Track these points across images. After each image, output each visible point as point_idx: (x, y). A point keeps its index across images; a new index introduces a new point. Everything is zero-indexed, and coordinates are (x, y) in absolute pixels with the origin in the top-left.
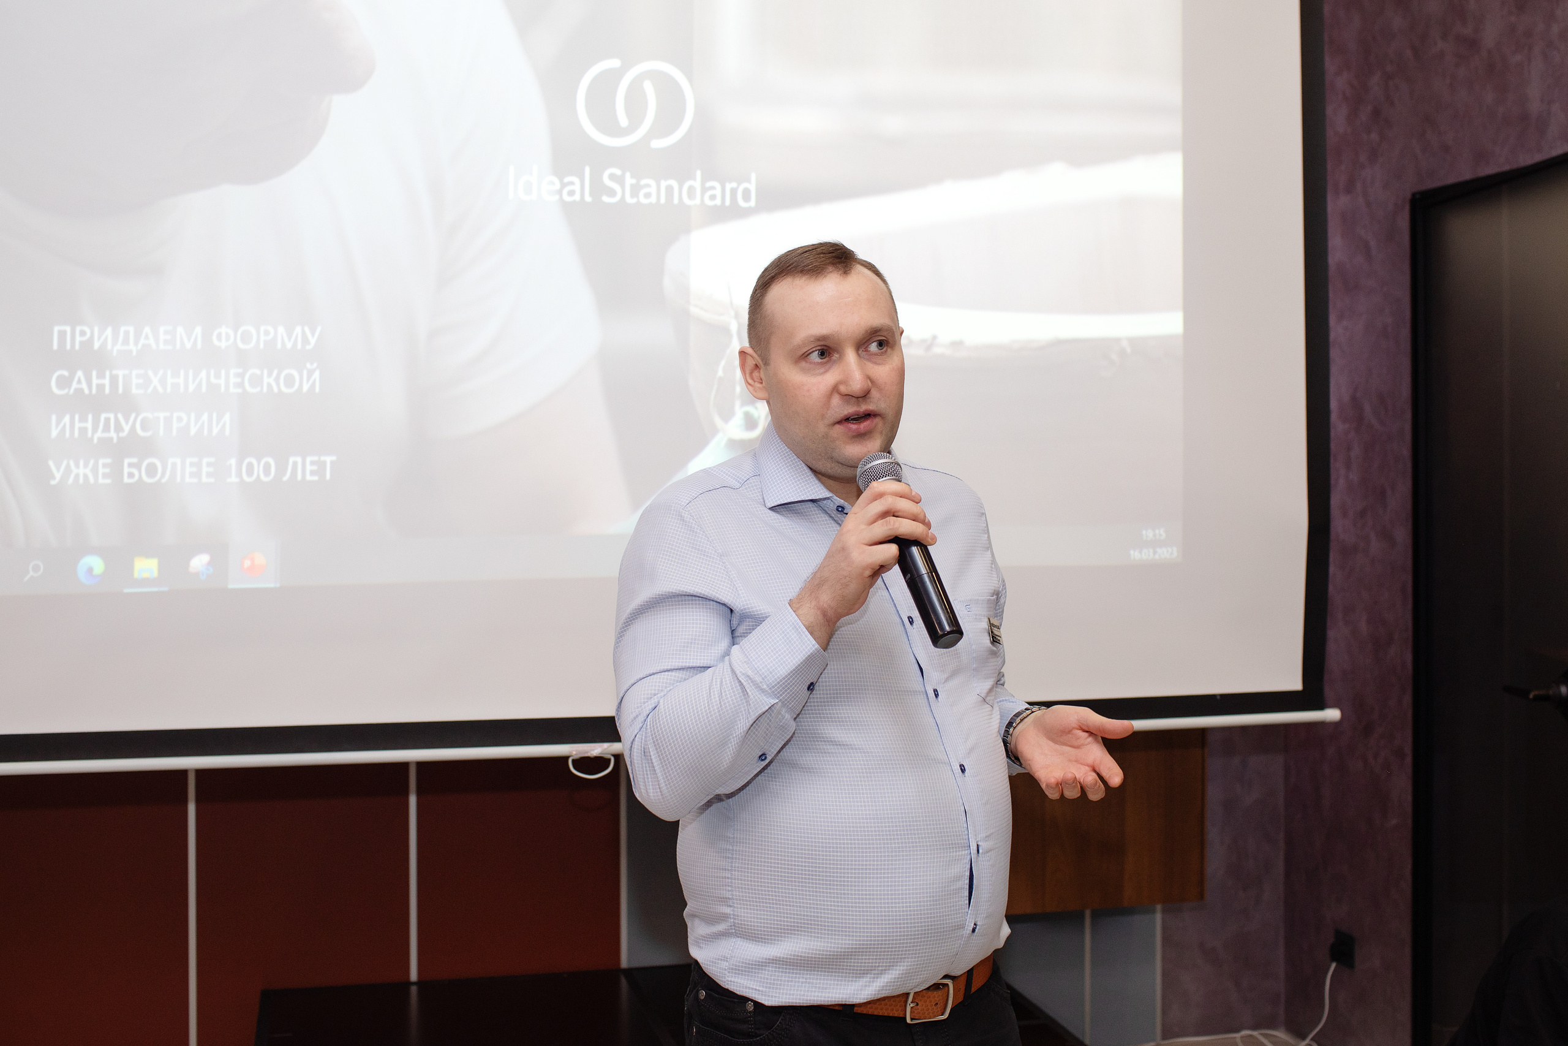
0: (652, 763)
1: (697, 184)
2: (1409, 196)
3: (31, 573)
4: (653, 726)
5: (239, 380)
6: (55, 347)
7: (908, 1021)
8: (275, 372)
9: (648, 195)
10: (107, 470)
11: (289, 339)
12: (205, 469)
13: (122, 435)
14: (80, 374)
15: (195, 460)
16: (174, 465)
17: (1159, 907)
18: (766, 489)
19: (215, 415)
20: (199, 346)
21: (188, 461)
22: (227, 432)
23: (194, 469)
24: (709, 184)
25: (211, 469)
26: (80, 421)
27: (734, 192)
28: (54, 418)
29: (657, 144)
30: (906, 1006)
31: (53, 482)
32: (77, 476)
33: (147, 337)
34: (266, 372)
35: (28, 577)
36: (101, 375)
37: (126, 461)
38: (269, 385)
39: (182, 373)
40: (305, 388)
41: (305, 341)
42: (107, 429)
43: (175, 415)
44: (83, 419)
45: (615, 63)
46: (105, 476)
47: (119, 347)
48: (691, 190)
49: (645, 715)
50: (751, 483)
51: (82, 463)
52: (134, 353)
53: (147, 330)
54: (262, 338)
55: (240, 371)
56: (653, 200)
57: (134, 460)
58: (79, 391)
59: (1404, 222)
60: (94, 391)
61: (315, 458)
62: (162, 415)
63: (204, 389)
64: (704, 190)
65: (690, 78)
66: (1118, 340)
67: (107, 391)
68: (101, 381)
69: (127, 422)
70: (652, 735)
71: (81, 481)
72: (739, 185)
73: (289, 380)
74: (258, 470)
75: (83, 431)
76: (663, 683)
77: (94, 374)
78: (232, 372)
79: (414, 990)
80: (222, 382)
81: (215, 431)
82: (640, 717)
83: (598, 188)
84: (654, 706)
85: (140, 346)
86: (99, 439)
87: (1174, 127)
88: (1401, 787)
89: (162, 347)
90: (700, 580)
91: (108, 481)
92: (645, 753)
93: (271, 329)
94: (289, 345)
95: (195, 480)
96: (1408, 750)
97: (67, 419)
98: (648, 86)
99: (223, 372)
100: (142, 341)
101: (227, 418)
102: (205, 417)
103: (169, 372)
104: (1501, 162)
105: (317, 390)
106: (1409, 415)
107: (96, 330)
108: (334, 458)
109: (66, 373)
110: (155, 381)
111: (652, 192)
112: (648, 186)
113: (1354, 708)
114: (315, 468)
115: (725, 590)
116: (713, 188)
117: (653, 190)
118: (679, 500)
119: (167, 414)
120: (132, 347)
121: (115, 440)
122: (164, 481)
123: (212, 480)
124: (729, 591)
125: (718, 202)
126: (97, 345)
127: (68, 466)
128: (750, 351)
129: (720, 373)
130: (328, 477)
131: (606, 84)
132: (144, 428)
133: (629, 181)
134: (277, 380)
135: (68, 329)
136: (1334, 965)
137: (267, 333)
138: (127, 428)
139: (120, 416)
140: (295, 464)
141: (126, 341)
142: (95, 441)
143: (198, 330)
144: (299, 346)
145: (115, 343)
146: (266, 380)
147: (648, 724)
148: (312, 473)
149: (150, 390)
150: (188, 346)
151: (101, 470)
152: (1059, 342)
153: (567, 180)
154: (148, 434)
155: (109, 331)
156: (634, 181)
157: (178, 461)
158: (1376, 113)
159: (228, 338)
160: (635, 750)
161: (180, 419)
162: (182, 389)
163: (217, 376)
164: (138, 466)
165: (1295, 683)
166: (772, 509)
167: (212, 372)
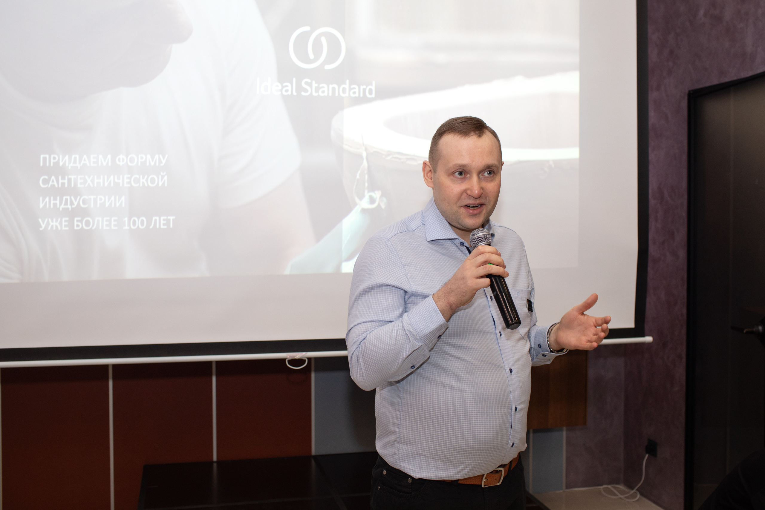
0: (361, 365)
1: (347, 86)
2: (687, 92)
4: (363, 348)
5: (129, 180)
6: (41, 165)
7: (483, 486)
8: (146, 177)
9: (323, 92)
10: (67, 223)
11: (153, 161)
12: (113, 223)
13: (73, 206)
14: (53, 178)
15: (108, 218)
16: (98, 221)
17: (565, 428)
18: (427, 232)
19: (117, 197)
20: (110, 164)
21: (105, 219)
22: (123, 205)
23: (108, 223)
24: (352, 86)
25: (116, 223)
26: (54, 200)
27: (364, 90)
28: (41, 199)
29: (328, 67)
30: (482, 480)
31: (41, 229)
32: (52, 226)
33: (85, 160)
34: (141, 177)
36: (63, 178)
37: (76, 219)
38: (143, 183)
39: (102, 177)
40: (160, 184)
41: (160, 162)
42: (66, 204)
43: (99, 197)
44: (55, 199)
45: (307, 28)
46: (65, 226)
47: (71, 165)
48: (344, 90)
49: (360, 341)
50: (420, 228)
51: (54, 220)
52: (79, 168)
53: (85, 156)
54: (140, 160)
55: (129, 176)
56: (326, 94)
57: (79, 219)
58: (53, 186)
59: (684, 104)
60: (60, 186)
61: (165, 218)
62: (92, 197)
63: (112, 185)
64: (350, 89)
65: (344, 36)
66: (548, 161)
67: (66, 185)
68: (63, 181)
69: (76, 200)
70: (362, 352)
71: (54, 228)
72: (367, 86)
73: (153, 180)
74: (138, 223)
75: (55, 205)
76: (369, 326)
77: (60, 177)
78: (125, 176)
79: (215, 465)
80: (121, 181)
81: (118, 205)
82: (357, 342)
83: (300, 88)
84: (364, 338)
85: (81, 164)
86: (63, 209)
87: (575, 59)
88: (680, 372)
89: (92, 164)
90: (392, 277)
91: (67, 229)
92: (358, 360)
93: (144, 156)
94: (152, 164)
95: (108, 228)
96: (684, 355)
97: (47, 199)
98: (323, 40)
99: (121, 177)
100: (83, 162)
101: (123, 198)
102: (113, 198)
103: (96, 177)
104: (732, 75)
105: (166, 185)
106: (686, 197)
107: (61, 157)
108: (174, 217)
109: (46, 177)
110: (89, 181)
111: (325, 90)
112: (323, 87)
113: (659, 336)
114: (165, 222)
115: (405, 282)
116: (354, 88)
117: (326, 89)
118: (386, 236)
119: (95, 197)
120: (78, 165)
121: (70, 209)
122: (94, 228)
123: (116, 228)
124: (406, 283)
125: (357, 95)
126: (61, 164)
127: (48, 221)
128: (428, 163)
129: (358, 177)
130: (171, 226)
131: (303, 38)
132: (84, 203)
133: (314, 85)
134: (147, 180)
135: (47, 156)
136: (647, 456)
137: (142, 158)
138: (76, 203)
139: (72, 198)
140: (156, 220)
141: (75, 162)
142: (61, 209)
143: (109, 157)
144: (157, 164)
145: (70, 163)
146: (141, 180)
147: (361, 346)
148: (164, 224)
149: (86, 185)
150: (105, 164)
151: (64, 223)
152: (520, 162)
153: (284, 84)
154: (86, 206)
155: (67, 157)
156: (317, 85)
157: (100, 219)
158: (672, 52)
159: (123, 160)
160: (353, 357)
161: (101, 199)
162: (102, 185)
163: (119, 179)
164: (81, 221)
165: (631, 324)
166: (430, 242)
167: (116, 177)
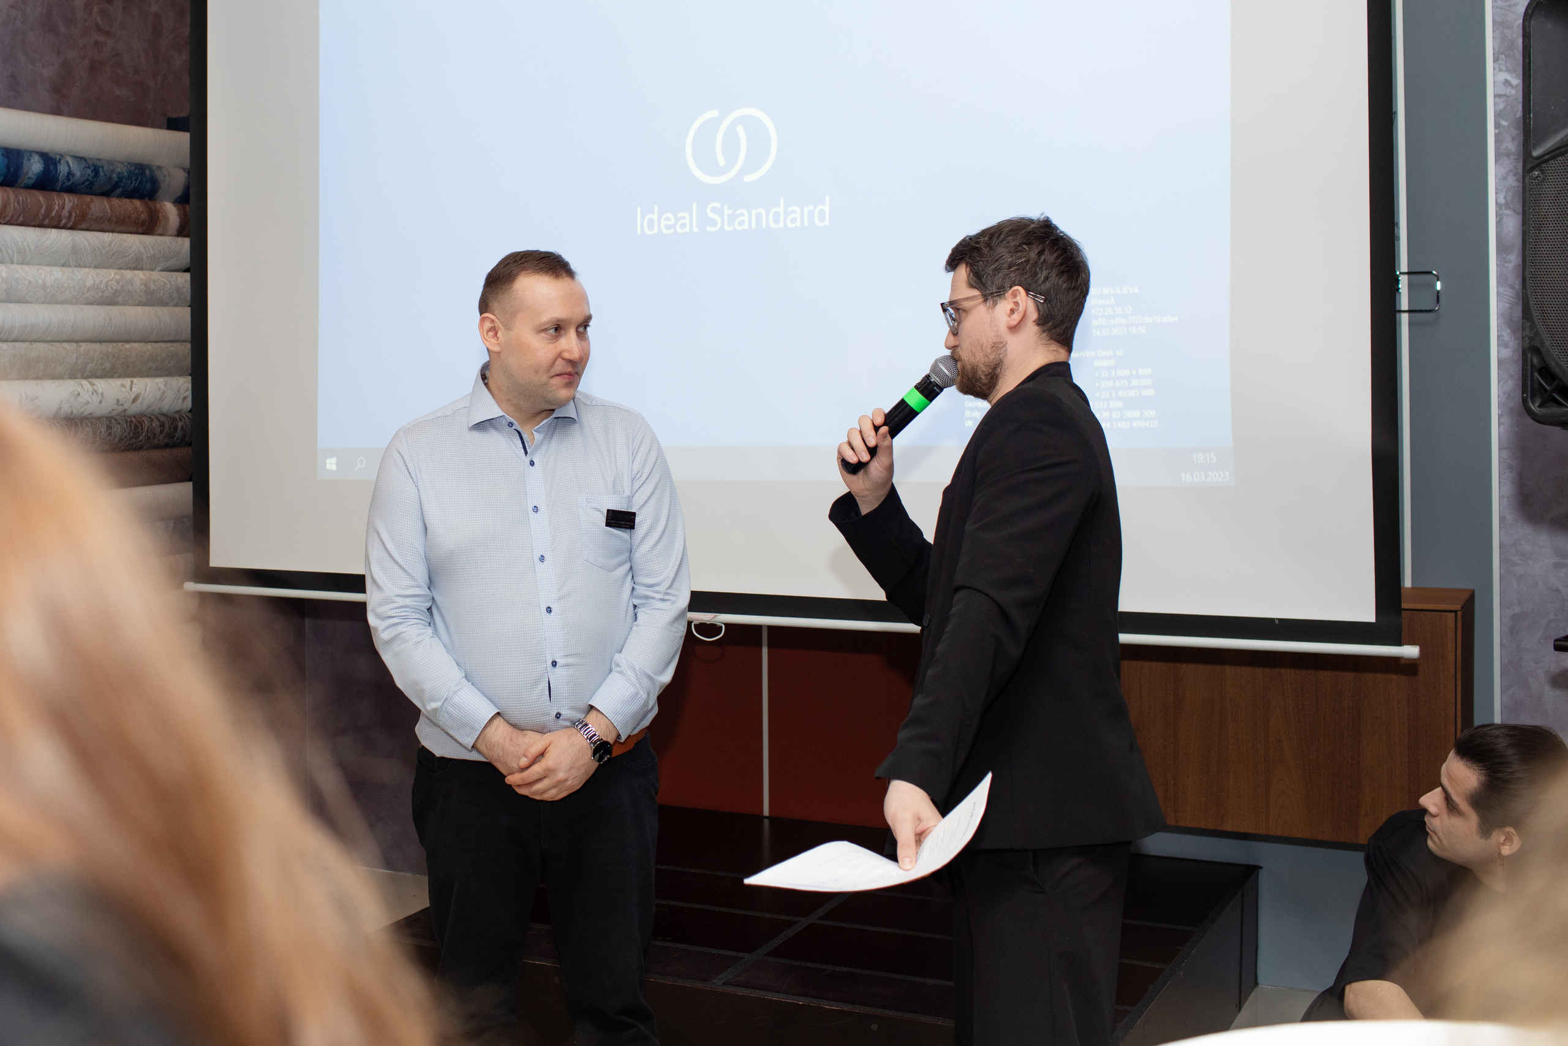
3: (359, 465)
35: (358, 467)
98: (741, 130)
